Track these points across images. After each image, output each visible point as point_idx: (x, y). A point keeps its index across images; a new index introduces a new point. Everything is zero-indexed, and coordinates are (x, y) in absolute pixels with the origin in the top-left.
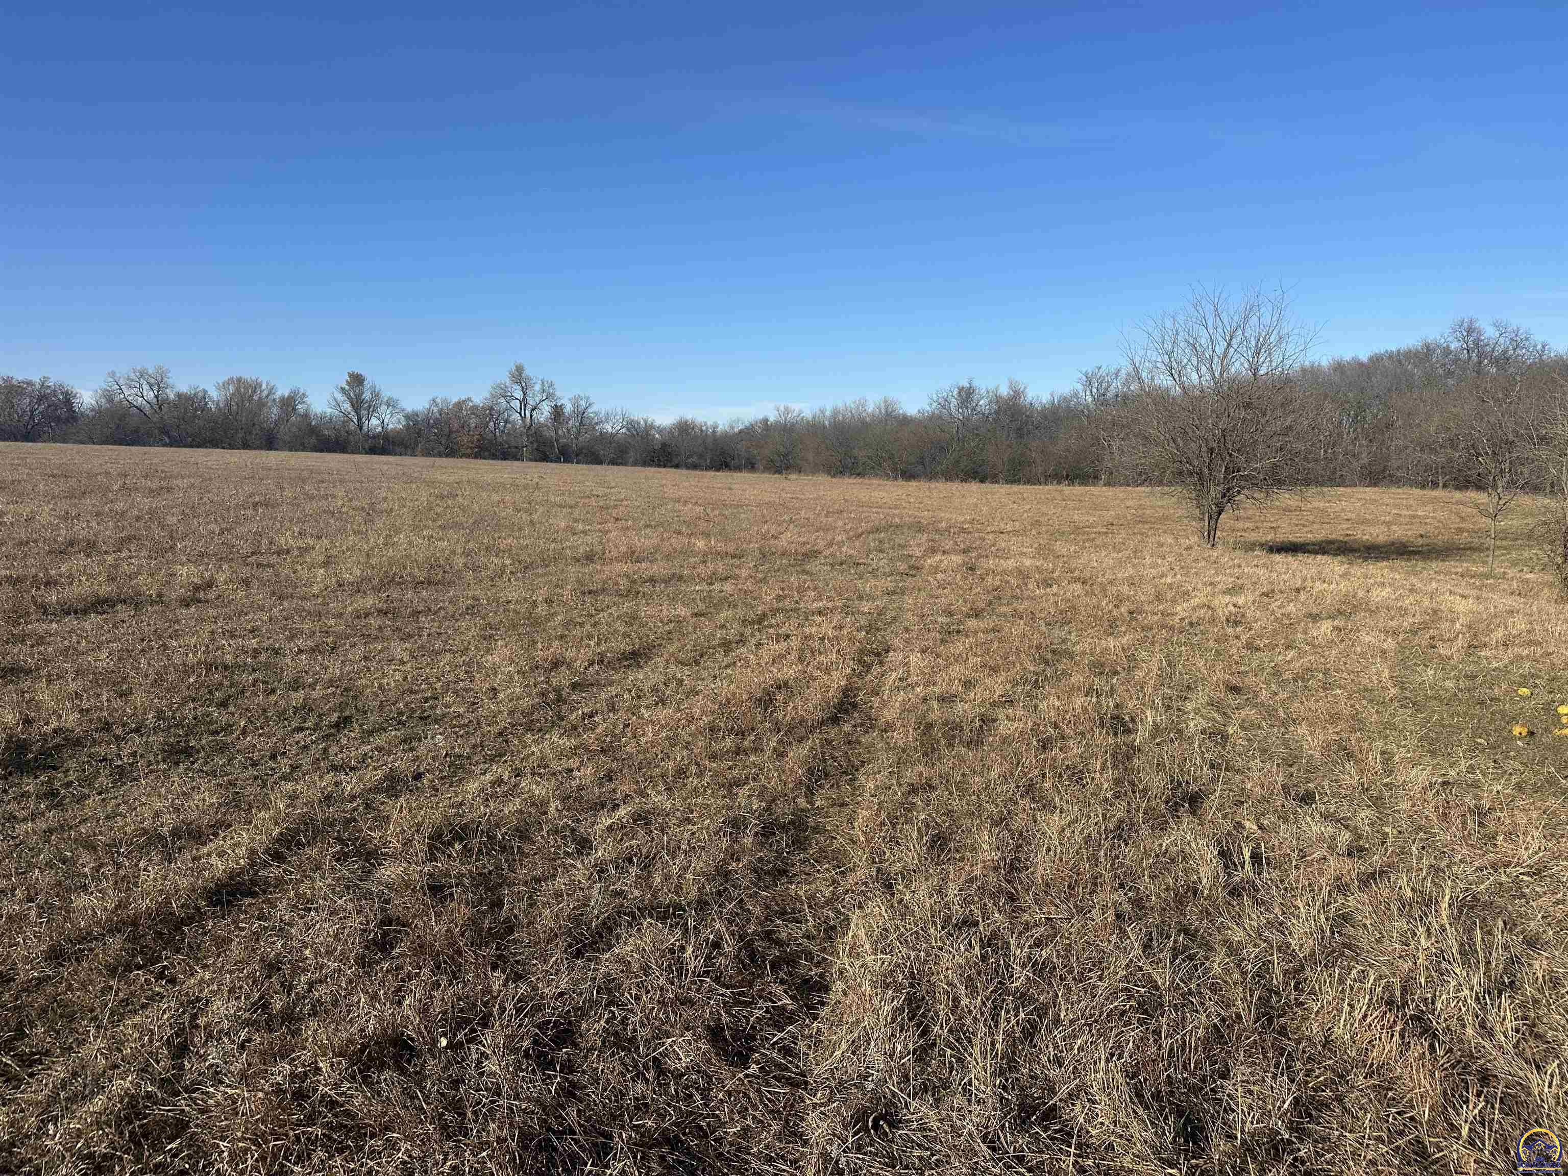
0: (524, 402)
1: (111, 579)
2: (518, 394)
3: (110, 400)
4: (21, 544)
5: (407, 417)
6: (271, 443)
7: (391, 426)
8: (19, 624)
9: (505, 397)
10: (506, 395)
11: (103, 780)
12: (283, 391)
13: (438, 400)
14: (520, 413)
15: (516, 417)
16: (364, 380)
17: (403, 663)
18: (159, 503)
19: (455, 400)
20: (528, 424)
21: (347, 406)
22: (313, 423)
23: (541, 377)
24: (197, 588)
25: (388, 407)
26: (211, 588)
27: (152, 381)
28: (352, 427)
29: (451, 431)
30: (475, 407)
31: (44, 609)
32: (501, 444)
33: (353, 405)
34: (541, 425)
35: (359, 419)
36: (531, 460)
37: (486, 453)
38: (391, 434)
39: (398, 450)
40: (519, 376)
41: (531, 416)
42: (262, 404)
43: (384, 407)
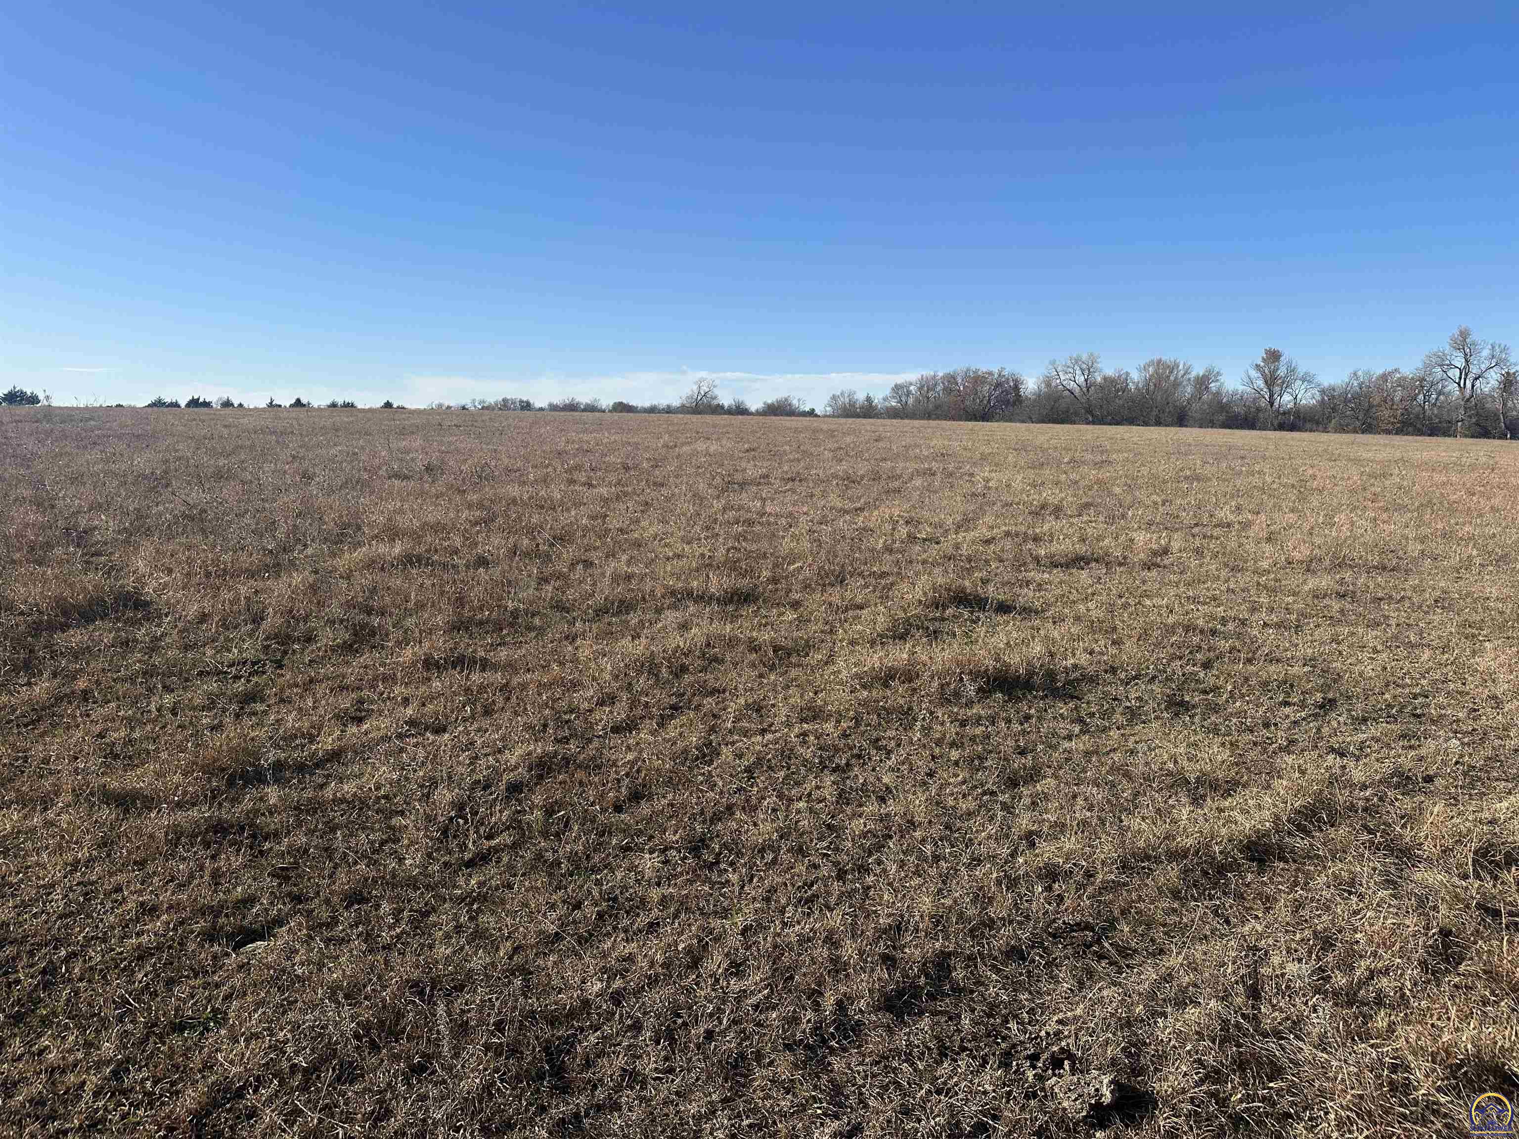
0: (1465, 372)
1: (1083, 540)
2: (1460, 362)
3: (1048, 385)
4: (1007, 505)
5: (1323, 392)
6: (1182, 420)
7: (1304, 402)
8: (1021, 571)
9: (1441, 365)
10: (1445, 365)
11: (1118, 717)
12: (1198, 370)
13: (1360, 373)
14: (1459, 384)
15: (1453, 387)
16: (1280, 356)
17: (1375, 651)
18: (1105, 474)
19: (1380, 372)
20: (1468, 396)
21: (1260, 383)
22: (1224, 401)
23: (1491, 342)
24: (1155, 553)
25: (1303, 382)
26: (1167, 554)
27: (1084, 366)
28: (1263, 403)
29: (1371, 406)
30: (1404, 379)
31: (1037, 560)
32: (1430, 419)
33: (1266, 382)
34: (1484, 397)
35: (1271, 396)
36: (1466, 436)
37: (1410, 429)
38: (1302, 410)
39: (1308, 425)
40: (1463, 342)
41: (1473, 386)
42: (1176, 384)
43: (1299, 382)
